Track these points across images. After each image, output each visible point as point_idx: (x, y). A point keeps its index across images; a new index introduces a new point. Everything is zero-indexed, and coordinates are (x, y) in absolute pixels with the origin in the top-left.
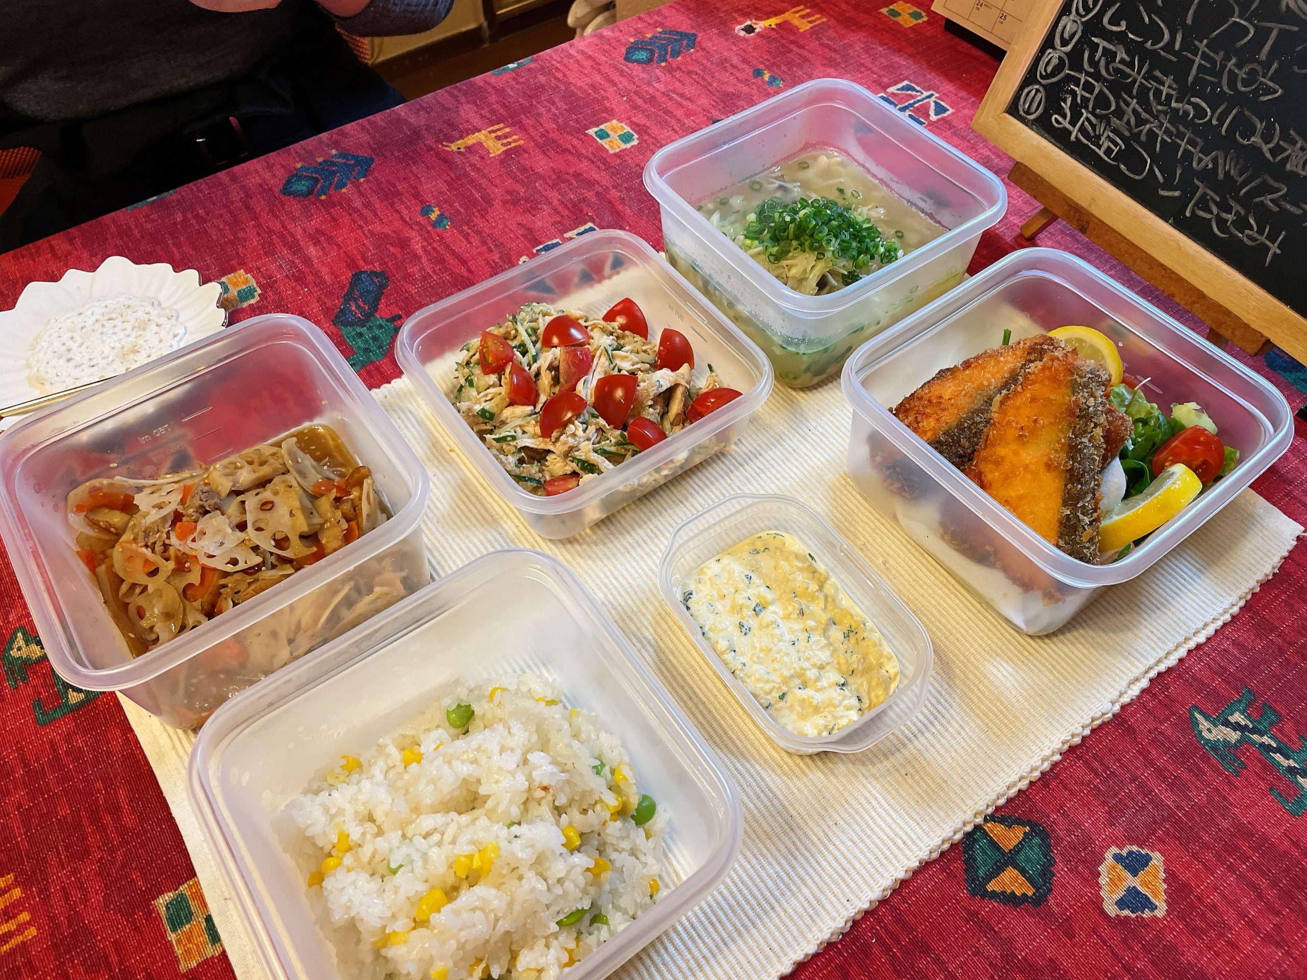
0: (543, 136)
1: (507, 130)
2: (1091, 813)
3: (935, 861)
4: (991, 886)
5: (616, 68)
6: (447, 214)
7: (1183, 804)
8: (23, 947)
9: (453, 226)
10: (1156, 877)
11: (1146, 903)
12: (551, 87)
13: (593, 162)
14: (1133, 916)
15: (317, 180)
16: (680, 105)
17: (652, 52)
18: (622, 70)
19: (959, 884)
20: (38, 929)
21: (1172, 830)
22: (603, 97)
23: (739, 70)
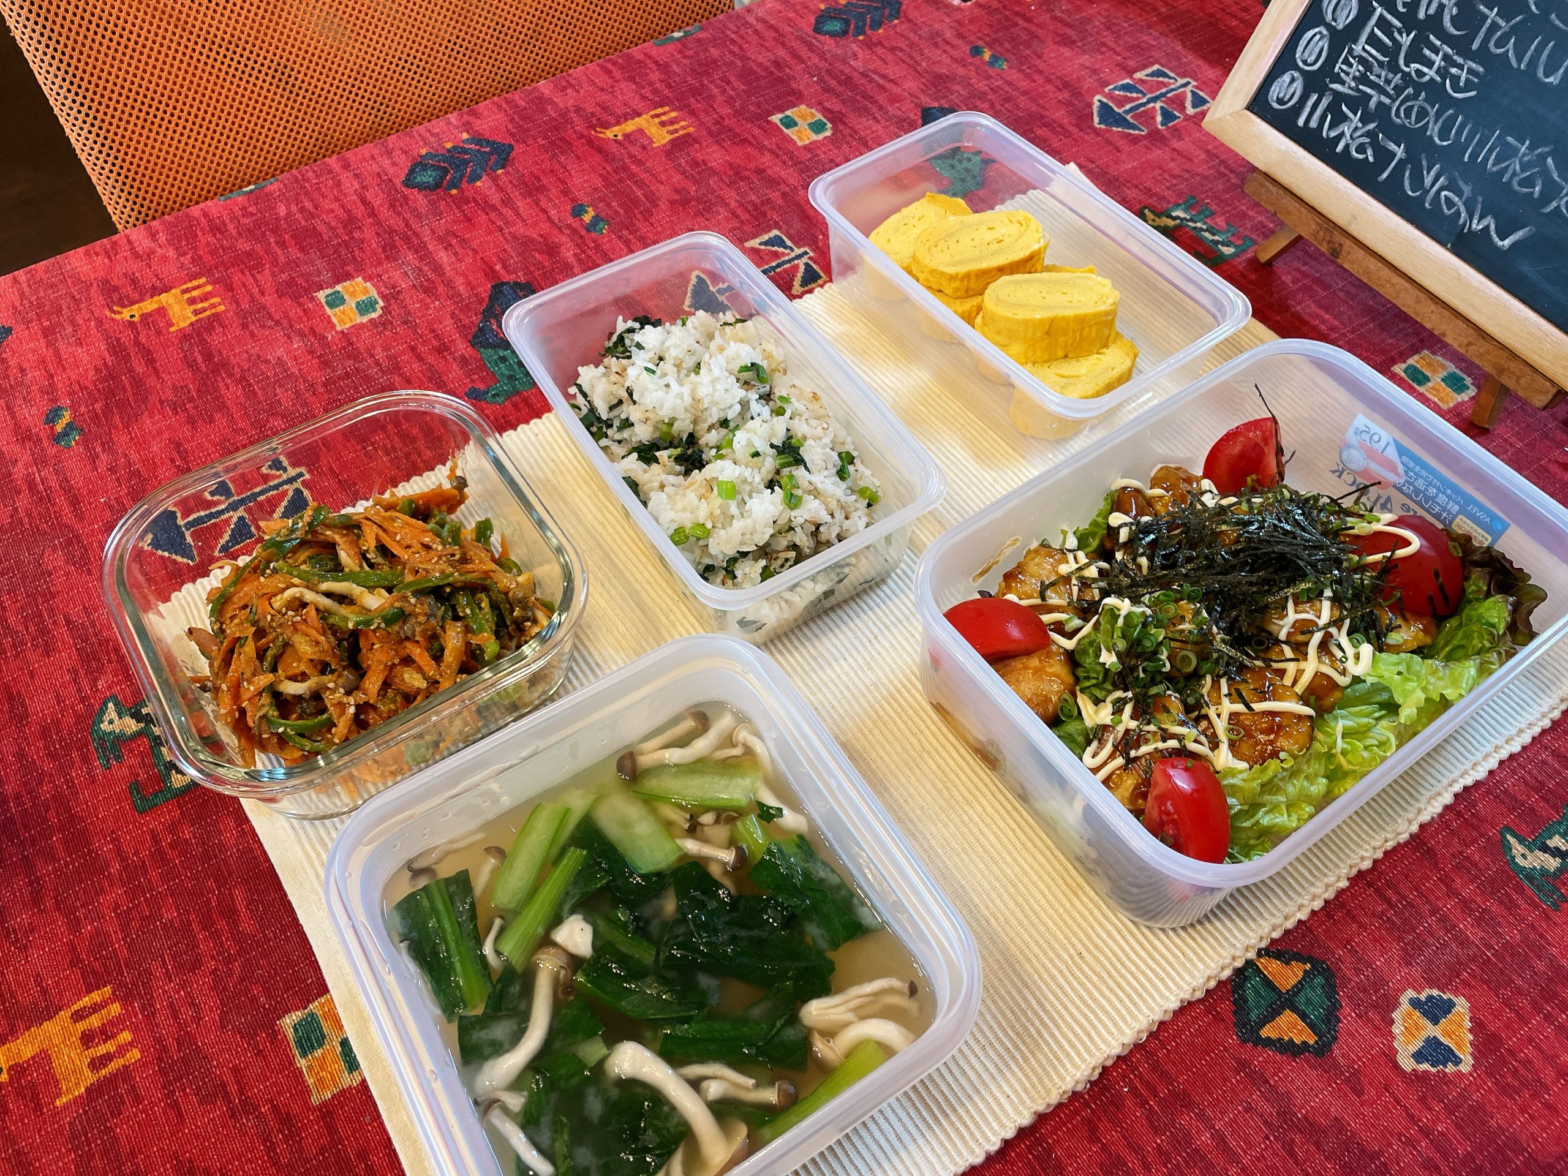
0: (717, 123)
1: (674, 114)
2: (1384, 951)
3: (1199, 1001)
4: (1266, 1032)
5: (804, 41)
6: (603, 214)
7: (1493, 941)
8: (125, 1073)
9: (611, 231)
10: (1460, 1026)
11: (1449, 1056)
12: (725, 63)
13: (777, 156)
14: (1433, 1070)
15: (446, 171)
16: (883, 88)
17: (847, 22)
18: (812, 44)
19: (1226, 1028)
20: (142, 1052)
21: (1479, 971)
22: (788, 76)
23: (953, 47)
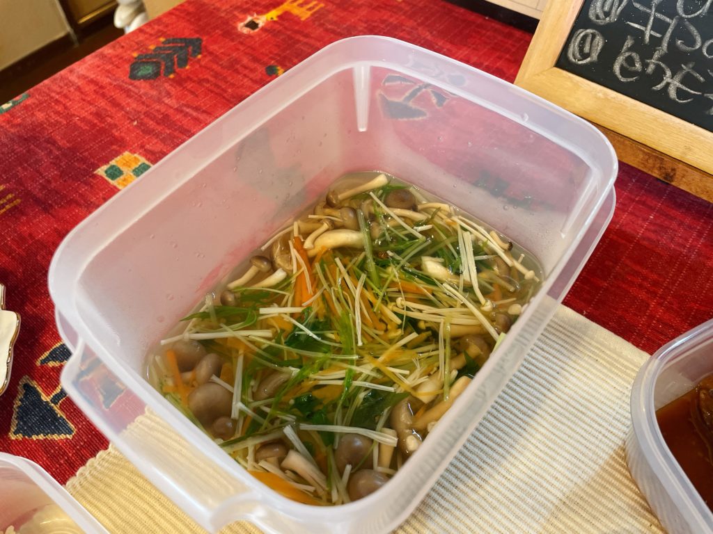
0: (43, 187)
5: (121, 88)
12: (51, 125)
18: (129, 90)
22: (110, 125)
23: (252, 70)
